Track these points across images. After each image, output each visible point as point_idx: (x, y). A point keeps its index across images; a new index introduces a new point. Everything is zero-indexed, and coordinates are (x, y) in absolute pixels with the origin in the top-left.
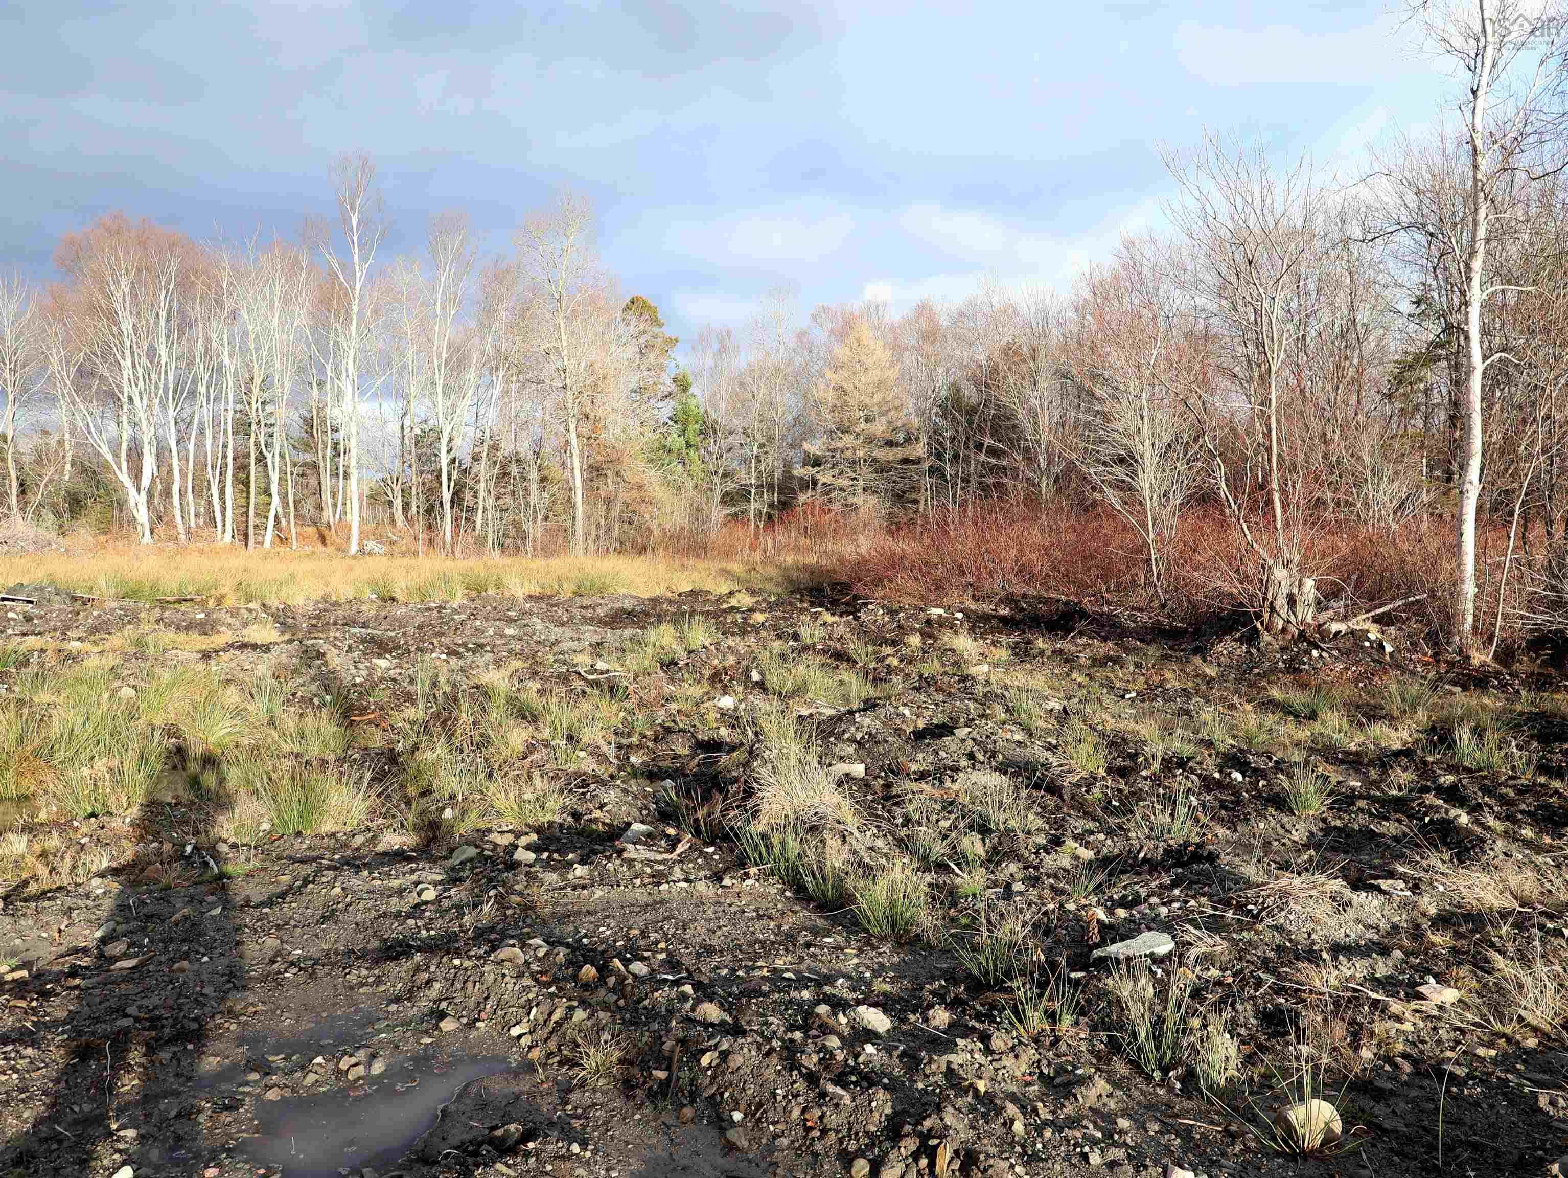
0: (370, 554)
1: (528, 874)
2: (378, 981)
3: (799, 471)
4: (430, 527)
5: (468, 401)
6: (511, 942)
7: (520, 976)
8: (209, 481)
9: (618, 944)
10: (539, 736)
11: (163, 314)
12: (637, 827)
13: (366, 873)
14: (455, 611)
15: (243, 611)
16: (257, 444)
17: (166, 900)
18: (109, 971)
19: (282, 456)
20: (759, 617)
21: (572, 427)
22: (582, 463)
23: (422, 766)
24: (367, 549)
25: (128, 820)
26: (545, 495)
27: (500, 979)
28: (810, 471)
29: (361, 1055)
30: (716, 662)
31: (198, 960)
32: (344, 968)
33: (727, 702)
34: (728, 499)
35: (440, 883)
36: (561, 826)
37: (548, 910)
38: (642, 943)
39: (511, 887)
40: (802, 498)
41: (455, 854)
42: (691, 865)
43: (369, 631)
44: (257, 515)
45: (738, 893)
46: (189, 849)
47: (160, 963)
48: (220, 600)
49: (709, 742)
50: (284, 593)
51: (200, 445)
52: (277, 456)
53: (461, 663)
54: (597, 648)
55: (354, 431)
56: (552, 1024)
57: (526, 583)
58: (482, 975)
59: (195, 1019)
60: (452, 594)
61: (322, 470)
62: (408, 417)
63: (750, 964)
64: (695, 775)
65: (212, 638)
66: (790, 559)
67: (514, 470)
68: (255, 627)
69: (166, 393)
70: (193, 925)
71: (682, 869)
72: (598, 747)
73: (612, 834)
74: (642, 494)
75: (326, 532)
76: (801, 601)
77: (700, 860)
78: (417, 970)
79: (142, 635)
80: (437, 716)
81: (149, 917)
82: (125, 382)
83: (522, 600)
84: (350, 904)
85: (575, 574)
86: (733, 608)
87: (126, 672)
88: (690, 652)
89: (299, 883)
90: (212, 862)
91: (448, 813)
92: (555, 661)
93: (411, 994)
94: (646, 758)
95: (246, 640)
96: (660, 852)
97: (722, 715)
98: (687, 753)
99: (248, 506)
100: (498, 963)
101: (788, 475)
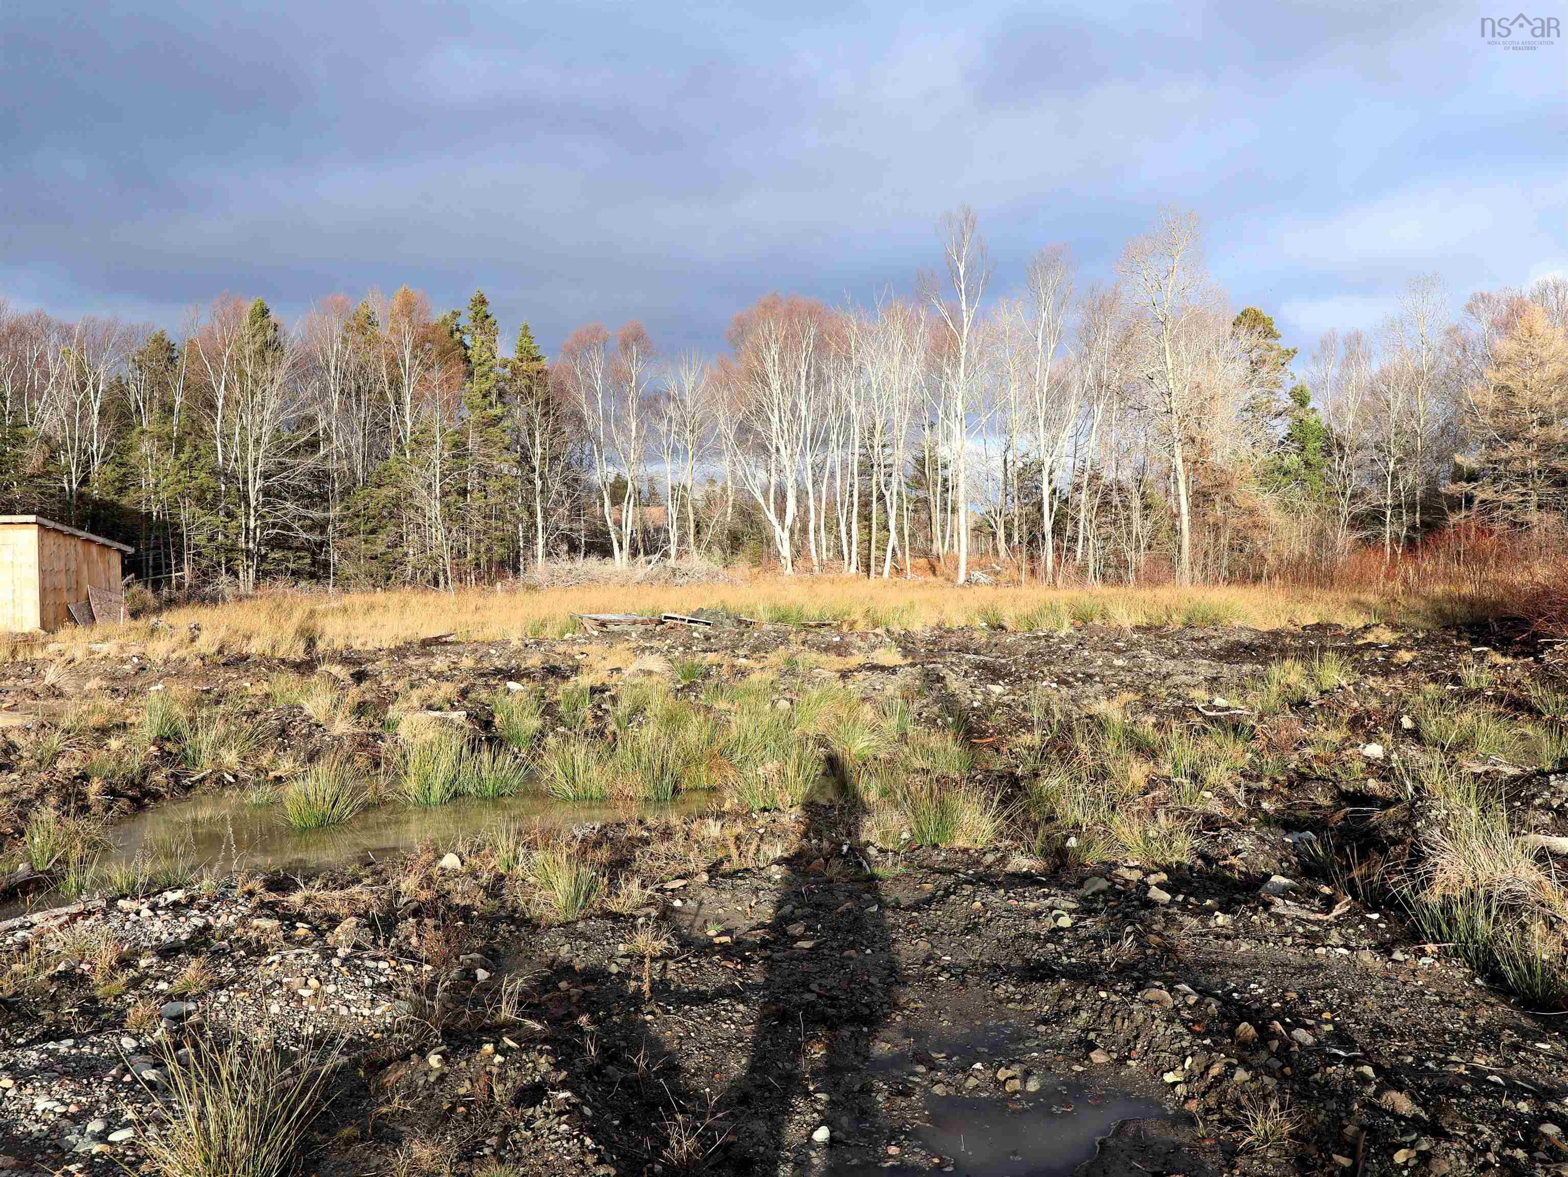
0: (976, 583)
1: (1165, 915)
2: (1025, 1000)
3: (1448, 488)
4: (1032, 557)
5: (1069, 431)
6: (1157, 983)
7: (1170, 1021)
8: (838, 519)
9: (1275, 1005)
10: (1159, 772)
11: (803, 374)
12: (1276, 879)
13: (1002, 891)
14: (1062, 641)
15: (871, 636)
16: (878, 484)
17: (830, 891)
18: (792, 948)
19: (899, 494)
20: (1405, 656)
21: (1178, 451)
22: (1187, 489)
23: (1044, 791)
24: (974, 579)
25: (793, 817)
26: (1149, 524)
27: (1150, 1020)
28: (1464, 487)
29: (1016, 1070)
30: (1356, 704)
31: (863, 951)
32: (992, 982)
33: (1375, 750)
34: (1357, 522)
35: (1074, 911)
36: (1191, 868)
37: (1190, 955)
38: (1302, 1009)
39: (1150, 926)
40: (1454, 519)
41: (1087, 884)
42: (1350, 931)
43: (982, 658)
44: (878, 548)
45: (1414, 971)
46: (845, 848)
47: (832, 949)
48: (852, 625)
49: (1354, 793)
50: (904, 621)
51: (831, 486)
52: (895, 493)
53: (1072, 692)
54: (1214, 682)
55: (962, 467)
56: (1210, 1079)
57: (1132, 615)
58: (1131, 1013)
59: (867, 1005)
60: (1060, 625)
61: (933, 504)
62: (1011, 451)
63: (1441, 1056)
64: (1340, 829)
65: (847, 659)
66: (1439, 589)
67: (1116, 499)
68: (882, 650)
69: (805, 443)
70: (856, 919)
71: (1340, 934)
72: (1225, 789)
73: (1249, 884)
74: (1255, 518)
75: (936, 563)
76: (1459, 639)
77: (1361, 927)
78: (1063, 995)
79: (793, 655)
80: (1052, 743)
81: (819, 906)
82: (774, 434)
83: (1128, 630)
84: (991, 920)
85: (1185, 605)
86: (1370, 645)
87: (782, 687)
88: (1322, 693)
89: (941, 893)
90: (865, 863)
91: (1072, 842)
92: (1169, 694)
93: (1058, 1017)
94: (1280, 806)
95: (875, 662)
96: (1314, 912)
97: (1369, 764)
98: (1330, 803)
99: (870, 541)
100: (1146, 1004)
101: (1432, 493)
